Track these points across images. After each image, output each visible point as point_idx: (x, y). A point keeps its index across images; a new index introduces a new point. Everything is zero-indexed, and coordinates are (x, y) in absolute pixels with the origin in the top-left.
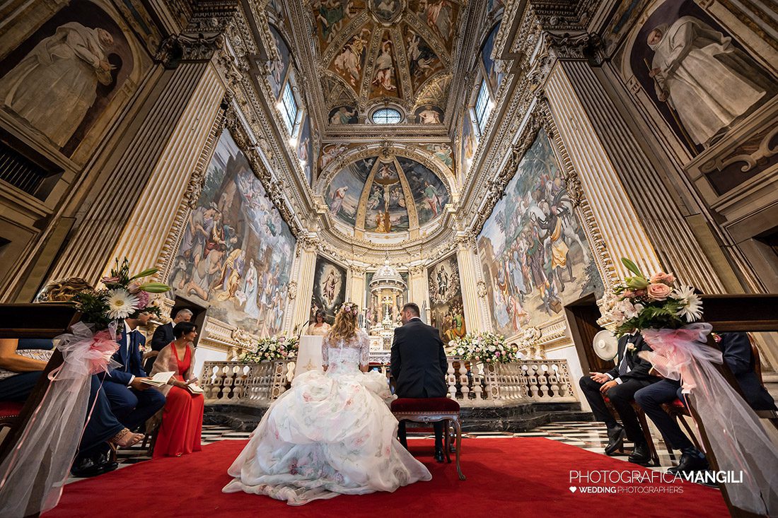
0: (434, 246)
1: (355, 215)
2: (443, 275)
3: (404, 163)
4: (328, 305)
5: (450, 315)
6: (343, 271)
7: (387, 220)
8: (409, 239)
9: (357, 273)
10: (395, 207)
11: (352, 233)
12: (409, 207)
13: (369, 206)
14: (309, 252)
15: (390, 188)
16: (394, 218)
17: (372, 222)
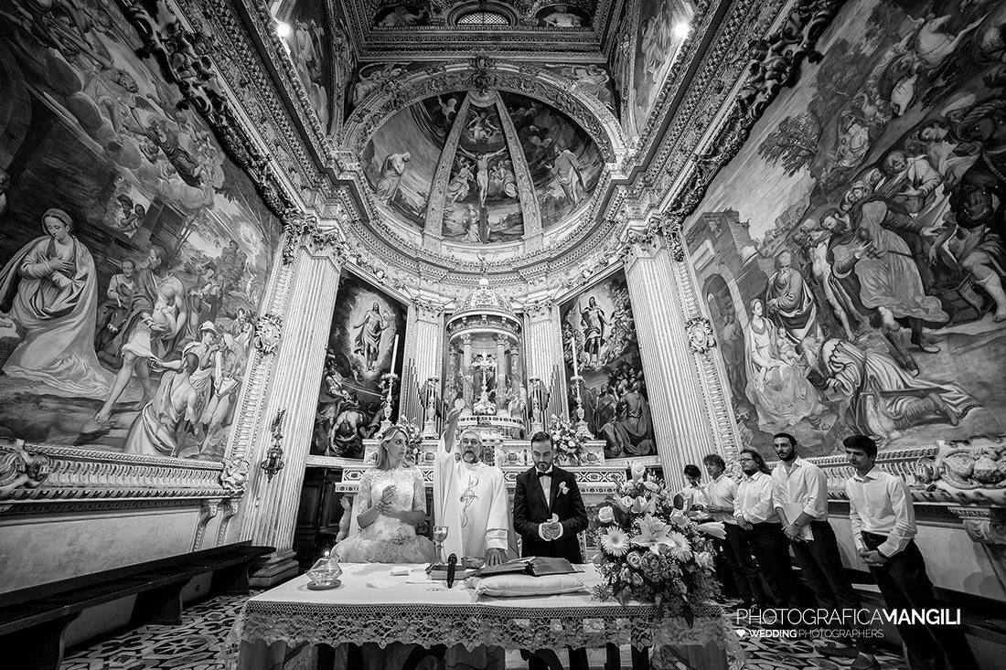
0: (573, 264)
1: (425, 209)
2: (593, 314)
3: (516, 108)
4: (364, 370)
5: (611, 392)
6: (400, 309)
7: (482, 222)
8: (524, 252)
9: (427, 313)
10: (499, 198)
11: (419, 240)
12: (524, 197)
13: (450, 195)
14: (319, 258)
15: (490, 161)
16: (496, 217)
17: (456, 225)
